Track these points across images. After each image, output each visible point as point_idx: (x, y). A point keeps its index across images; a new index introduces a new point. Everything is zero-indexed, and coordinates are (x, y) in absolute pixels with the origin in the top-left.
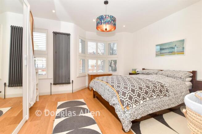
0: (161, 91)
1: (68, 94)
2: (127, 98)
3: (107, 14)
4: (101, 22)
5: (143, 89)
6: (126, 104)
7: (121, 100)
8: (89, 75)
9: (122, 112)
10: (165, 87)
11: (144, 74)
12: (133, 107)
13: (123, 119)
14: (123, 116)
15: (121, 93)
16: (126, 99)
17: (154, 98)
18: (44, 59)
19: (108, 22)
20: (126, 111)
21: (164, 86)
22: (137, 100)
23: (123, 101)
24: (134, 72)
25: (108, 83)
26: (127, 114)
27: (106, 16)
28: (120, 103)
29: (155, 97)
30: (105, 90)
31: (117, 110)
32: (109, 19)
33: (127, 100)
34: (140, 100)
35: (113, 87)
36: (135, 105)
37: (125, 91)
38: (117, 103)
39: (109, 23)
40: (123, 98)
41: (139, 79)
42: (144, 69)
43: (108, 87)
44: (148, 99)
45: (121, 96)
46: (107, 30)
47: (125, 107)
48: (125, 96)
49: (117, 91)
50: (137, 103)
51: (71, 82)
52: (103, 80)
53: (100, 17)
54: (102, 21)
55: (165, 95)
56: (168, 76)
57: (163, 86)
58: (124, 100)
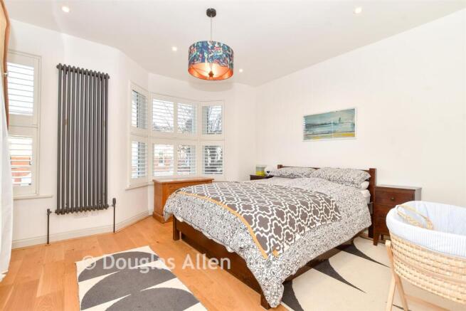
0: (327, 211)
1: (102, 238)
2: (270, 231)
3: (217, 41)
4: (203, 56)
5: (297, 210)
6: (270, 245)
7: (258, 236)
8: (156, 184)
9: (263, 263)
10: (333, 201)
11: (284, 177)
12: (285, 249)
13: (266, 279)
14: (265, 272)
15: (256, 221)
16: (270, 234)
17: (317, 225)
18: (29, 141)
19: (219, 59)
20: (271, 259)
21: (331, 200)
22: (291, 233)
23: (264, 239)
24: (260, 174)
25: (217, 199)
26: (274, 266)
27: (214, 43)
28: (257, 245)
29: (319, 224)
30: (213, 218)
31: (252, 261)
32: (220, 52)
33: (273, 237)
34: (294, 233)
35: (235, 209)
36: (288, 244)
37: (264, 217)
38: (249, 246)
39: (221, 60)
40: (262, 232)
41: (281, 188)
42: (280, 167)
43: (220, 209)
44: (307, 229)
45: (257, 227)
46: (214, 76)
47: (270, 252)
48: (266, 228)
49: (245, 217)
50: (290, 239)
51: (110, 202)
52: (203, 195)
53: (200, 44)
54: (206, 55)
55: (334, 219)
56: (329, 180)
57: (328, 201)
58: (266, 236)
